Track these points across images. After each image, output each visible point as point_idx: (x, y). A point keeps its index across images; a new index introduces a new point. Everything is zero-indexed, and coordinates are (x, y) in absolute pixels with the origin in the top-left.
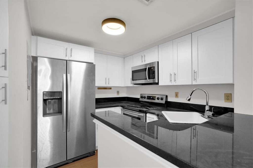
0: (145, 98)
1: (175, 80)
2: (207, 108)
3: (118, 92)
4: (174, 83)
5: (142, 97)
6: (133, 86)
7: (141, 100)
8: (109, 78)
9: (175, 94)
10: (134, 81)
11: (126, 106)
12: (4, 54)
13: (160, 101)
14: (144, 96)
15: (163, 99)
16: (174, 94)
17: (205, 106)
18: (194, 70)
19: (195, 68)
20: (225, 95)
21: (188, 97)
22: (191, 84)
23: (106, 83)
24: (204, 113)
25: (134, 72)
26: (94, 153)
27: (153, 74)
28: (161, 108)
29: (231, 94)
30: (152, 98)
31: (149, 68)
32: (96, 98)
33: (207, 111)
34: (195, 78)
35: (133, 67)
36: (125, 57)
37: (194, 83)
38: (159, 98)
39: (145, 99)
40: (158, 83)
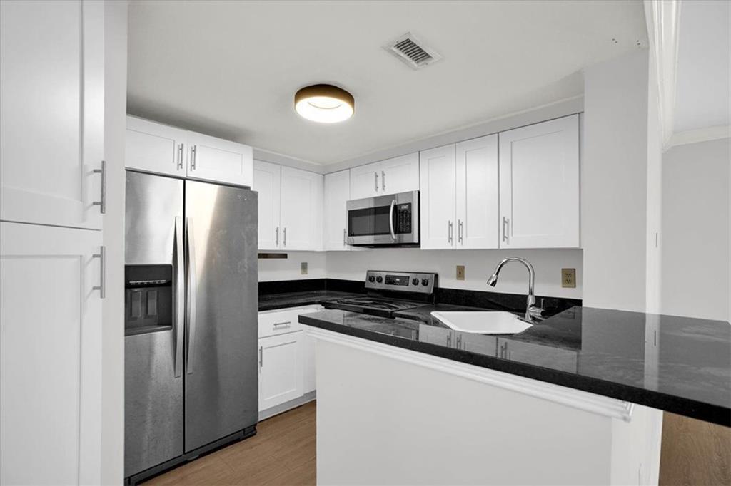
0: (380, 280)
1: (461, 238)
2: (531, 301)
3: (304, 267)
4: (457, 246)
5: (371, 279)
6: (349, 250)
7: (369, 285)
8: (285, 229)
9: (457, 271)
10: (354, 237)
11: (335, 302)
12: (100, 174)
13: (420, 289)
14: (377, 275)
15: (428, 282)
16: (455, 272)
17: (526, 296)
18: (504, 218)
19: (505, 213)
20: (563, 272)
21: (490, 279)
22: (496, 247)
23: (277, 242)
24: (525, 312)
25: (353, 215)
26: (255, 429)
27: (406, 222)
28: (424, 305)
29: (574, 269)
30: (398, 280)
31: (395, 206)
32: (259, 281)
33: (531, 306)
34: (506, 235)
35: (351, 201)
36: (326, 173)
37: (504, 246)
38: (418, 282)
39: (380, 284)
40: (418, 245)
